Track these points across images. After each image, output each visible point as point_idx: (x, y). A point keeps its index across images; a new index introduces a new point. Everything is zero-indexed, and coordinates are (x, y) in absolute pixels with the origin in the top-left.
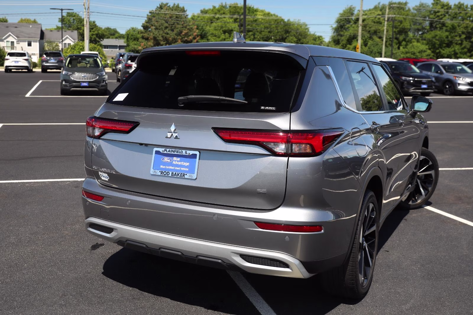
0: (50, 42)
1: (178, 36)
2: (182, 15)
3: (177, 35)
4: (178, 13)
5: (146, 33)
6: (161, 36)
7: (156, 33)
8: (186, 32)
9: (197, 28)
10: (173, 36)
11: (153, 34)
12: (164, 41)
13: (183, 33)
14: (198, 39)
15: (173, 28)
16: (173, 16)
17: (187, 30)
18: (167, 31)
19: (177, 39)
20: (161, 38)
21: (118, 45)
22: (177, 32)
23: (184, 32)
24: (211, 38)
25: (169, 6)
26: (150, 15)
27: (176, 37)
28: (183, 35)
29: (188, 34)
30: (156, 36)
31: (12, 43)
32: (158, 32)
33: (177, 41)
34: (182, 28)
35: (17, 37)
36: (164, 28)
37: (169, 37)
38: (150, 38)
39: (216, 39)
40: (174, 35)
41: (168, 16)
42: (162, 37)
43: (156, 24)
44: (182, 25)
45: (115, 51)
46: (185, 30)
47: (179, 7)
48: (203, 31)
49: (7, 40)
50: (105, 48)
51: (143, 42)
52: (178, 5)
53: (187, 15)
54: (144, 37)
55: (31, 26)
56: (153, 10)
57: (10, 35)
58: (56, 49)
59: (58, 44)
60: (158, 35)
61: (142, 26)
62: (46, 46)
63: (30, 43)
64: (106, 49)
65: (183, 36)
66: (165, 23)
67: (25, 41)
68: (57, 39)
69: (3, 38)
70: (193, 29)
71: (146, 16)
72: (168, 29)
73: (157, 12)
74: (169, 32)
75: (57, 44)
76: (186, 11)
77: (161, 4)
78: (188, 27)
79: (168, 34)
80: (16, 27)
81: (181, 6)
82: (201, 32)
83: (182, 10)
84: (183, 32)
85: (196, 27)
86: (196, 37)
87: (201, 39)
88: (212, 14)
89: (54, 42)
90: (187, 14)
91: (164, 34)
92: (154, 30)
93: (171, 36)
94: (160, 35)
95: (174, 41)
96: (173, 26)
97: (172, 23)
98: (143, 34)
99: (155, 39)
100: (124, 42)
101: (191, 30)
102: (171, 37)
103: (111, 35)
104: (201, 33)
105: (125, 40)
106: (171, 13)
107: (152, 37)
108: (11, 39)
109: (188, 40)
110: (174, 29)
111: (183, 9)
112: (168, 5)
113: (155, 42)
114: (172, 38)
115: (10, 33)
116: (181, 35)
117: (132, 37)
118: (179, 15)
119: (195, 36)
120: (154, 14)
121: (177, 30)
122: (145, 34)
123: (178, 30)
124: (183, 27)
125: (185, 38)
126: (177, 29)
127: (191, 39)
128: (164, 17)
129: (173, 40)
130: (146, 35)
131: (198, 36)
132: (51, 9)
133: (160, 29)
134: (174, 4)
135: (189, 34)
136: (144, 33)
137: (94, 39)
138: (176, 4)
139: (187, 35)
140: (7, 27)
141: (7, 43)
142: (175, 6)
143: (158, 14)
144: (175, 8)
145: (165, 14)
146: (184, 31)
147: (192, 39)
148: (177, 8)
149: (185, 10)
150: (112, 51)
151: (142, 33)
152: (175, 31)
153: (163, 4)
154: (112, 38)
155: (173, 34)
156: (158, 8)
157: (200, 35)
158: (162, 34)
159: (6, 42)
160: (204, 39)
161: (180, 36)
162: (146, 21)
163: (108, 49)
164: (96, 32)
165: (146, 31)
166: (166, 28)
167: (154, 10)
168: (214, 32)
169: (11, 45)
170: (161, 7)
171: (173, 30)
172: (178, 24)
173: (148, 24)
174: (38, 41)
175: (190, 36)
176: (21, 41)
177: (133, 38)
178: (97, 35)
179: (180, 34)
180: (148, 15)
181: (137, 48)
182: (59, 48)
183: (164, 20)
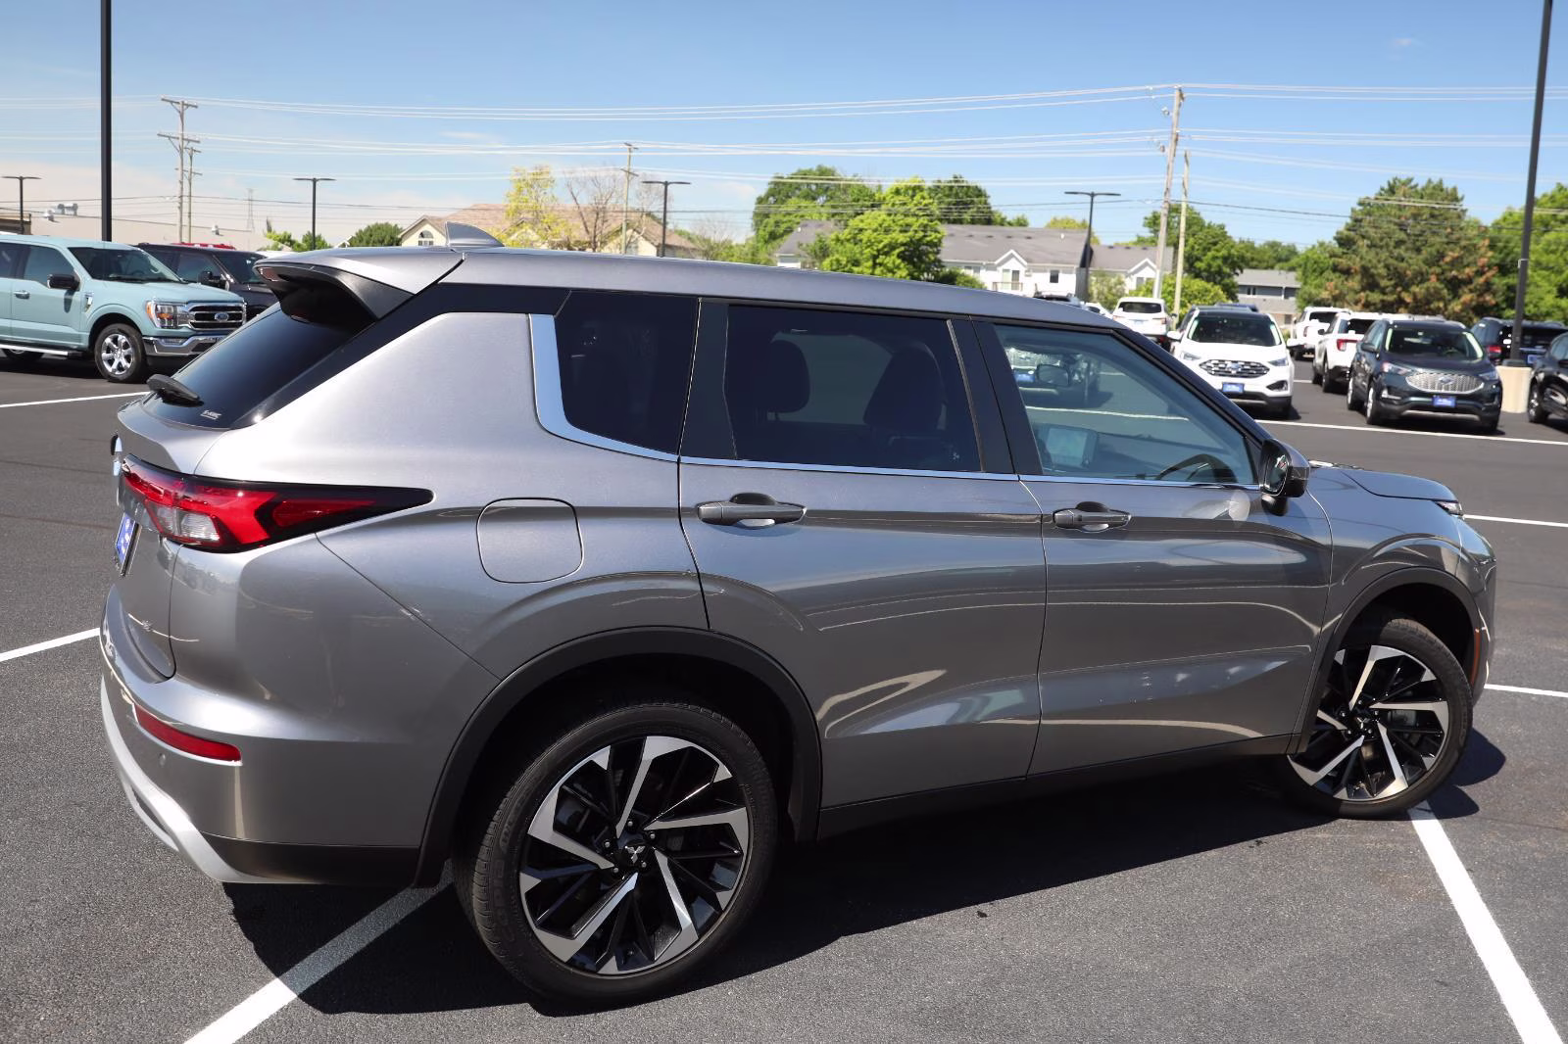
0: (1102, 275)
1: (1430, 267)
2: (1449, 209)
3: (1427, 264)
4: (1437, 206)
5: (1344, 256)
6: (1382, 264)
7: (1368, 258)
8: (1456, 255)
9: (1492, 247)
10: (1417, 265)
11: (1362, 258)
12: (1391, 279)
13: (1448, 259)
14: (1489, 274)
15: (1418, 244)
16: (1422, 212)
17: (1458, 249)
18: (1401, 251)
19: (1427, 273)
20: (1383, 271)
21: (1284, 287)
22: (1431, 254)
23: (1450, 256)
24: (1535, 274)
25: (1416, 186)
26: (1360, 210)
27: (1425, 268)
28: (1447, 263)
29: (1462, 262)
30: (1370, 265)
31: (1016, 273)
32: (1377, 254)
33: (1429, 280)
34: (1446, 246)
35: (1028, 260)
36: (1392, 244)
37: (1406, 269)
38: (1353, 271)
39: (1549, 276)
40: (1421, 263)
41: (1408, 213)
42: (1387, 267)
43: (1372, 232)
44: (1447, 237)
45: (1272, 301)
46: (1452, 250)
47: (1442, 190)
48: (1508, 255)
49: (1005, 267)
50: (1249, 294)
51: (1332, 280)
52: (1441, 182)
53: (1464, 211)
54: (1339, 267)
55: (1063, 236)
56: (1368, 198)
57: (1012, 256)
58: (1118, 291)
59: (1123, 279)
60: (1374, 261)
61: (1335, 238)
62: (1093, 283)
63: (1055, 274)
64: (1251, 296)
65: (1446, 267)
66: (1398, 231)
67: (1045, 271)
68: (1120, 268)
69: (996, 263)
70: (1479, 249)
71: (1349, 213)
72: (1403, 247)
73: (1380, 202)
74: (1406, 255)
75: (1119, 278)
76: (1462, 199)
77: (1392, 182)
78: (1463, 243)
79: (1403, 260)
80: (1029, 238)
81: (1448, 185)
82: (1502, 256)
83: (1450, 198)
84: (1447, 255)
85: (1487, 242)
86: (1486, 269)
87: (1499, 277)
88: (1550, 208)
89: (1114, 274)
90: (1464, 208)
91: (1391, 261)
92: (1365, 249)
93: (1410, 265)
94: (1379, 261)
95: (1419, 279)
96: (1421, 238)
97: (1417, 233)
98: (1336, 259)
99: (1365, 270)
100: (1297, 279)
101: (1471, 249)
102: (1412, 267)
103: (1279, 260)
104: (1503, 260)
105: (1299, 273)
106: (1417, 205)
107: (1357, 267)
108: (1013, 265)
109: (1460, 277)
110: (1423, 248)
111: (1452, 195)
112: (1413, 184)
113: (1365, 281)
114: (1414, 270)
115: (1012, 251)
116: (1441, 263)
117: (1315, 266)
118: (1439, 209)
119: (1483, 267)
120: (1371, 207)
121: (1429, 249)
122: (1340, 260)
123: (1433, 250)
124: (1448, 243)
125: (1451, 271)
126: (1432, 246)
127: (1468, 274)
128: (1395, 216)
129: (1415, 276)
130: (1344, 262)
131: (1490, 267)
132: (1067, 193)
133: (1381, 247)
134: (1430, 181)
135: (1465, 262)
136: (1340, 257)
137: (1217, 269)
138: (1435, 181)
139: (1456, 263)
140: (1009, 237)
141: (1005, 274)
142: (1431, 185)
143: (1381, 207)
144: (1428, 192)
145: (1400, 208)
146: (1450, 253)
147: (1471, 274)
148: (1436, 190)
149: (1460, 195)
150: (1265, 300)
151: (1333, 255)
152: (1424, 252)
153: (1399, 181)
154: (1282, 269)
155: (1418, 260)
156: (1383, 192)
157: (1496, 265)
158: (1386, 260)
159: (1001, 271)
160: (1511, 275)
161: (1439, 266)
162: (1347, 224)
163: (1256, 297)
164: (1224, 252)
165: (1345, 251)
166: (1399, 243)
167: (1372, 196)
168: (1544, 259)
169: (1013, 280)
170: (1392, 190)
171: (1418, 250)
172: (1434, 233)
173: (1352, 234)
174: (1074, 271)
175: (1468, 266)
176: (1035, 271)
177: (1318, 269)
178: (1225, 259)
179: (1438, 261)
180: (1353, 210)
181: (1317, 295)
182: (1124, 290)
183: (1396, 224)
